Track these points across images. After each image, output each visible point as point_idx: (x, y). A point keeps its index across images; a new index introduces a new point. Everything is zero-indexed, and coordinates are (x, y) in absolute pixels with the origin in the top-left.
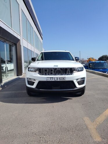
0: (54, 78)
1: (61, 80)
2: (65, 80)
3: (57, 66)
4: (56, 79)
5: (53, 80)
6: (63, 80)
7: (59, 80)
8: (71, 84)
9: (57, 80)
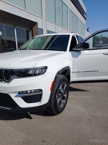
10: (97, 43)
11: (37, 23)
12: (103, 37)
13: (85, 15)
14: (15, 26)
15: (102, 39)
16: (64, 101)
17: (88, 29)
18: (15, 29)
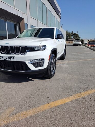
0: (3, 57)
1: (10, 60)
2: (14, 60)
3: (9, 43)
4: (5, 59)
5: (3, 59)
6: (12, 60)
7: (8, 60)
8: (23, 65)
9: (7, 60)
10: (69, 38)
11: (24, 18)
12: (73, 33)
13: (60, 14)
14: (6, 20)
15: (73, 34)
16: (54, 71)
17: (62, 26)
18: (6, 22)
